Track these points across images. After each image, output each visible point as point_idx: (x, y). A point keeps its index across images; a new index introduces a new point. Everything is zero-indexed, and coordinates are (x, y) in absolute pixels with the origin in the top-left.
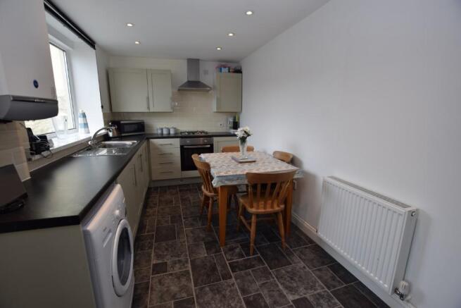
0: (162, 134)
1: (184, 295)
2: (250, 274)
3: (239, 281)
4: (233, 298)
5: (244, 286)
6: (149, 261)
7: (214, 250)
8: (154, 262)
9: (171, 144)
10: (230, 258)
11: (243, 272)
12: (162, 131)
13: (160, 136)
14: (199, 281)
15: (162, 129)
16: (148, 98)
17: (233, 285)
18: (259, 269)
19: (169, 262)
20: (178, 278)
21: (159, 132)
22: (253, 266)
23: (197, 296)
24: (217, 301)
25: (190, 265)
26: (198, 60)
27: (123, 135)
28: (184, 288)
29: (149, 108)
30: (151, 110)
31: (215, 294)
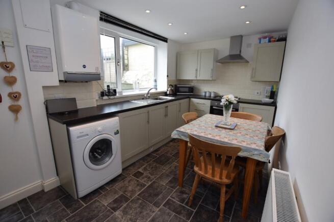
0: (205, 96)
1: (129, 195)
2: (170, 216)
3: (159, 213)
4: (143, 217)
5: (157, 218)
6: (139, 168)
7: (172, 185)
8: (140, 170)
9: (204, 104)
10: (173, 196)
11: (168, 211)
12: (206, 94)
13: (203, 97)
14: (143, 195)
15: (206, 93)
16: (197, 70)
17: (154, 212)
18: (180, 218)
19: (145, 174)
20: (138, 185)
21: (203, 94)
22: (179, 213)
23: (132, 200)
24: (135, 211)
25: (150, 183)
26: (241, 36)
27: (178, 94)
28: (133, 192)
29: (196, 77)
30: (198, 79)
31: (139, 207)
